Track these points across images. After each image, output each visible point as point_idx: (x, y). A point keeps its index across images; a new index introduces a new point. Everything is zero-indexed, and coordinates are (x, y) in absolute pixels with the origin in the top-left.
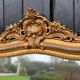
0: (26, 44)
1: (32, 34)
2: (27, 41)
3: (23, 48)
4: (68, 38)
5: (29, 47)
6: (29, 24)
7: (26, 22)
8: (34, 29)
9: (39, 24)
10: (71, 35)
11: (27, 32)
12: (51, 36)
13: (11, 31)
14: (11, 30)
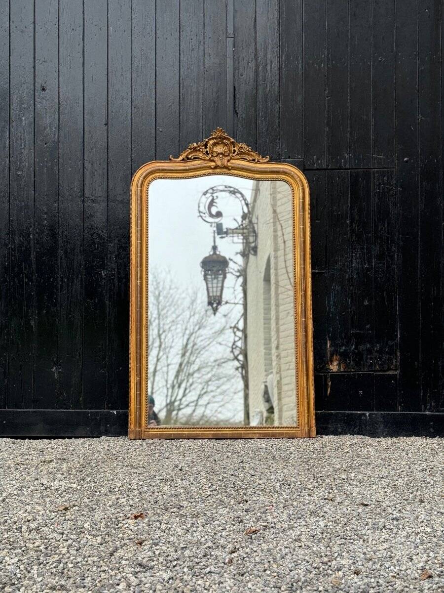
0: (213, 164)
1: (219, 154)
2: (213, 161)
3: (210, 168)
4: (254, 160)
5: (216, 167)
6: (214, 145)
7: (212, 142)
8: (219, 149)
9: (226, 145)
10: (257, 157)
11: (212, 152)
12: (237, 157)
13: (195, 150)
14: (195, 148)
